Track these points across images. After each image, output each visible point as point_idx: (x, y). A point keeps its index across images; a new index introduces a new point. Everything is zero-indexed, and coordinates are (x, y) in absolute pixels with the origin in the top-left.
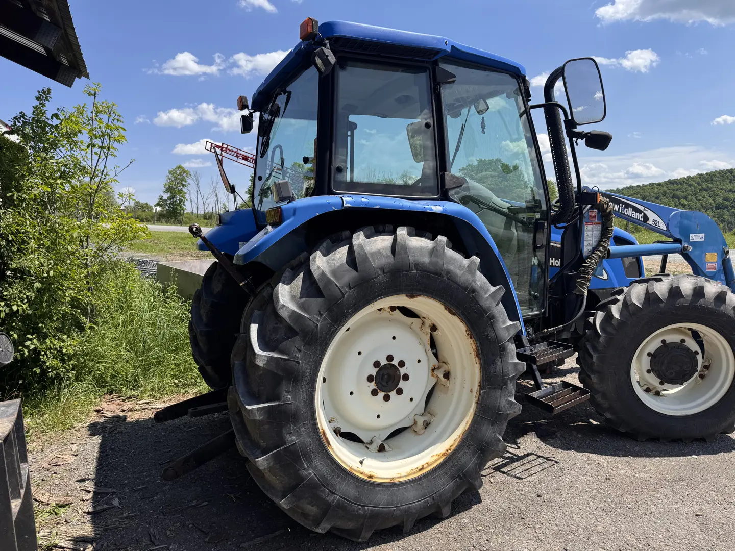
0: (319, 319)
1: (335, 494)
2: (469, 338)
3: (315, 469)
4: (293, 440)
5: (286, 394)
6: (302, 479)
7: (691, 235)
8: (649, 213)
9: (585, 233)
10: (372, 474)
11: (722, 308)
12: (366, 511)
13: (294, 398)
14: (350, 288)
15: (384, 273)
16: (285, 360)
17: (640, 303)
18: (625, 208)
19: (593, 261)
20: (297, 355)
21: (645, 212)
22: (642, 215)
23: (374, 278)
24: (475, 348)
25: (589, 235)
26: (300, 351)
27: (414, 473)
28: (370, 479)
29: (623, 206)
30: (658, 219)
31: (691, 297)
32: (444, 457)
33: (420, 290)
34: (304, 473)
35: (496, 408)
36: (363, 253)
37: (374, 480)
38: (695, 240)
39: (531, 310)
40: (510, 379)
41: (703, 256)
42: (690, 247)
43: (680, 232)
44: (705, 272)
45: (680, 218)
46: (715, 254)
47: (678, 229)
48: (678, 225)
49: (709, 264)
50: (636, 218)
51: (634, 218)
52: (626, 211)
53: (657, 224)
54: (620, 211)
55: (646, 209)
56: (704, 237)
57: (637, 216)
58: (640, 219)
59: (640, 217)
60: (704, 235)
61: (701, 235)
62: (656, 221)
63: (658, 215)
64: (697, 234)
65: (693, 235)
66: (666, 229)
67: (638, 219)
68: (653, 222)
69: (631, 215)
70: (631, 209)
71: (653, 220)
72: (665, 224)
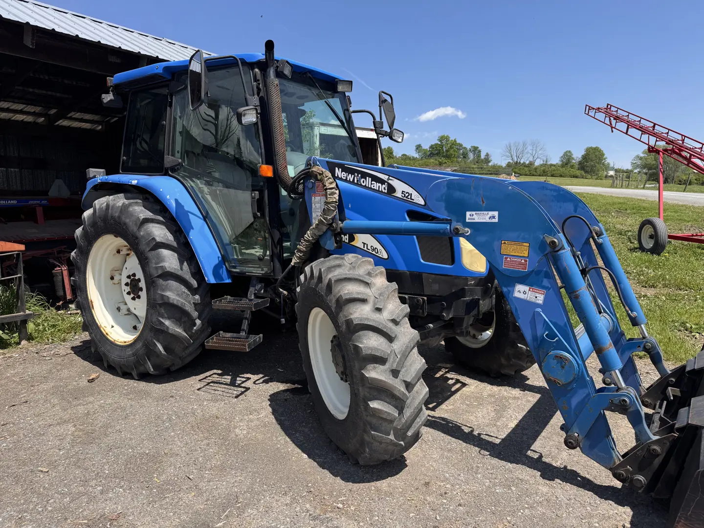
7: (468, 213)
8: (395, 183)
9: (313, 205)
10: (108, 333)
18: (362, 177)
21: (390, 182)
25: (317, 207)
28: (106, 335)
29: (359, 175)
30: (410, 190)
32: (133, 341)
37: (108, 337)
38: (476, 220)
39: (260, 269)
40: (158, 304)
41: (496, 244)
42: (467, 229)
43: (447, 208)
44: (500, 269)
45: (446, 188)
46: (525, 244)
47: (443, 204)
48: (444, 198)
49: (510, 258)
50: (378, 189)
51: (374, 189)
52: (363, 182)
53: (409, 197)
54: (356, 181)
55: (390, 178)
56: (497, 217)
57: (379, 186)
58: (384, 191)
59: (383, 188)
60: (496, 214)
61: (491, 213)
62: (407, 193)
63: (409, 185)
64: (483, 212)
65: (474, 213)
66: (423, 203)
67: (380, 190)
68: (402, 193)
69: (370, 186)
70: (370, 179)
71: (403, 191)
72: (422, 197)
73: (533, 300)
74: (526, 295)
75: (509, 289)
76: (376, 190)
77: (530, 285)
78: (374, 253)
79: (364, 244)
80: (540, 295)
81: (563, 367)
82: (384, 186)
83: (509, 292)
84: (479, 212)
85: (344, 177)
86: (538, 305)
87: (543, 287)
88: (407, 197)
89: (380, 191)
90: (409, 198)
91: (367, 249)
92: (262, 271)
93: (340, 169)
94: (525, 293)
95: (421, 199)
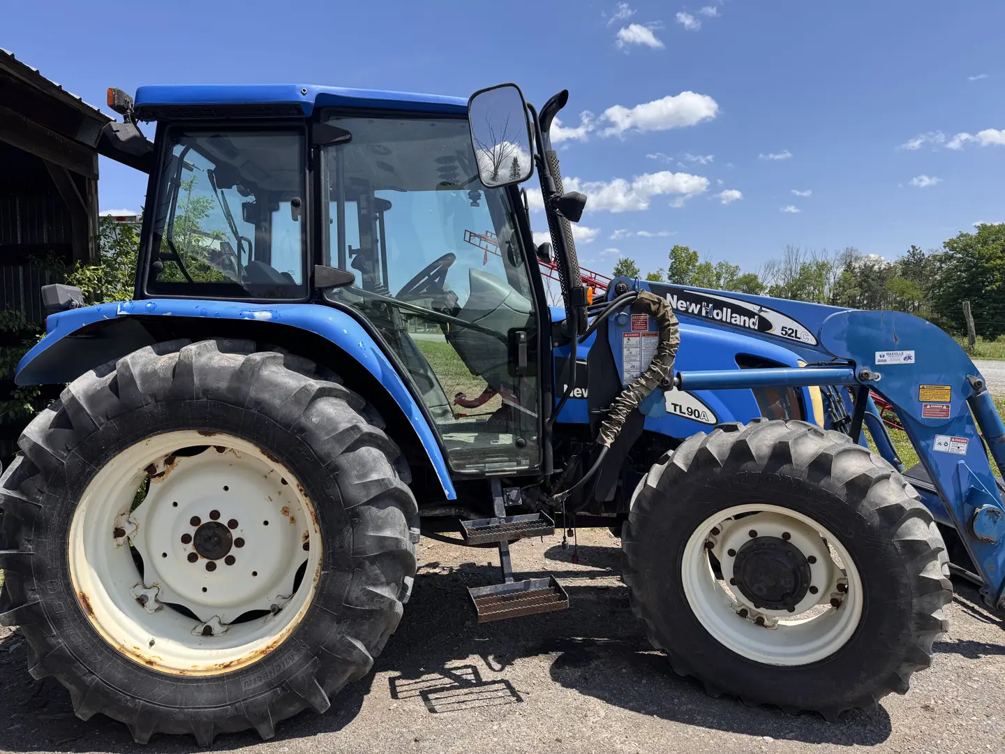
0: (65, 455)
1: (94, 674)
2: (304, 496)
3: (66, 638)
4: (35, 600)
5: (26, 542)
6: (50, 647)
7: (878, 354)
8: (770, 315)
9: (625, 350)
10: (153, 659)
11: (822, 483)
12: (136, 705)
13: (36, 549)
14: (108, 419)
15: (157, 401)
16: (24, 501)
17: (686, 465)
18: (714, 308)
19: (632, 393)
20: (38, 497)
21: (762, 314)
22: (756, 319)
23: (140, 407)
24: (313, 510)
25: (633, 353)
26: (42, 492)
27: (216, 669)
28: (148, 665)
29: (711, 305)
30: (795, 326)
31: (766, 460)
32: (263, 656)
33: (216, 426)
34: (53, 641)
35: (344, 598)
36: (128, 374)
37: (155, 668)
38: (888, 363)
39: (515, 463)
40: (368, 558)
41: (913, 391)
42: (877, 374)
43: (849, 349)
44: (919, 419)
45: (848, 323)
46: (946, 387)
47: (844, 344)
48: (845, 335)
49: (930, 405)
50: (742, 324)
51: (736, 325)
52: (718, 314)
53: (793, 335)
54: (704, 314)
55: (763, 309)
56: (913, 357)
57: (745, 321)
58: (752, 326)
59: (752, 323)
60: (912, 353)
61: (906, 353)
62: (789, 329)
63: (792, 319)
64: (895, 352)
65: (885, 353)
66: (814, 342)
67: (747, 325)
68: (782, 330)
69: (728, 321)
70: (729, 310)
71: (783, 327)
72: (812, 335)
73: (955, 451)
74: (947, 447)
75: (928, 442)
76: (740, 326)
77: (952, 434)
78: (693, 417)
79: (675, 405)
80: (962, 445)
81: (995, 522)
82: (752, 320)
83: (928, 445)
84: (891, 352)
85: (682, 307)
86: (961, 457)
87: (967, 435)
88: (789, 335)
89: (746, 328)
90: (793, 337)
91: (681, 412)
92: (517, 466)
93: (675, 297)
94: (946, 444)
95: (811, 336)
